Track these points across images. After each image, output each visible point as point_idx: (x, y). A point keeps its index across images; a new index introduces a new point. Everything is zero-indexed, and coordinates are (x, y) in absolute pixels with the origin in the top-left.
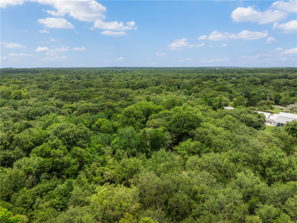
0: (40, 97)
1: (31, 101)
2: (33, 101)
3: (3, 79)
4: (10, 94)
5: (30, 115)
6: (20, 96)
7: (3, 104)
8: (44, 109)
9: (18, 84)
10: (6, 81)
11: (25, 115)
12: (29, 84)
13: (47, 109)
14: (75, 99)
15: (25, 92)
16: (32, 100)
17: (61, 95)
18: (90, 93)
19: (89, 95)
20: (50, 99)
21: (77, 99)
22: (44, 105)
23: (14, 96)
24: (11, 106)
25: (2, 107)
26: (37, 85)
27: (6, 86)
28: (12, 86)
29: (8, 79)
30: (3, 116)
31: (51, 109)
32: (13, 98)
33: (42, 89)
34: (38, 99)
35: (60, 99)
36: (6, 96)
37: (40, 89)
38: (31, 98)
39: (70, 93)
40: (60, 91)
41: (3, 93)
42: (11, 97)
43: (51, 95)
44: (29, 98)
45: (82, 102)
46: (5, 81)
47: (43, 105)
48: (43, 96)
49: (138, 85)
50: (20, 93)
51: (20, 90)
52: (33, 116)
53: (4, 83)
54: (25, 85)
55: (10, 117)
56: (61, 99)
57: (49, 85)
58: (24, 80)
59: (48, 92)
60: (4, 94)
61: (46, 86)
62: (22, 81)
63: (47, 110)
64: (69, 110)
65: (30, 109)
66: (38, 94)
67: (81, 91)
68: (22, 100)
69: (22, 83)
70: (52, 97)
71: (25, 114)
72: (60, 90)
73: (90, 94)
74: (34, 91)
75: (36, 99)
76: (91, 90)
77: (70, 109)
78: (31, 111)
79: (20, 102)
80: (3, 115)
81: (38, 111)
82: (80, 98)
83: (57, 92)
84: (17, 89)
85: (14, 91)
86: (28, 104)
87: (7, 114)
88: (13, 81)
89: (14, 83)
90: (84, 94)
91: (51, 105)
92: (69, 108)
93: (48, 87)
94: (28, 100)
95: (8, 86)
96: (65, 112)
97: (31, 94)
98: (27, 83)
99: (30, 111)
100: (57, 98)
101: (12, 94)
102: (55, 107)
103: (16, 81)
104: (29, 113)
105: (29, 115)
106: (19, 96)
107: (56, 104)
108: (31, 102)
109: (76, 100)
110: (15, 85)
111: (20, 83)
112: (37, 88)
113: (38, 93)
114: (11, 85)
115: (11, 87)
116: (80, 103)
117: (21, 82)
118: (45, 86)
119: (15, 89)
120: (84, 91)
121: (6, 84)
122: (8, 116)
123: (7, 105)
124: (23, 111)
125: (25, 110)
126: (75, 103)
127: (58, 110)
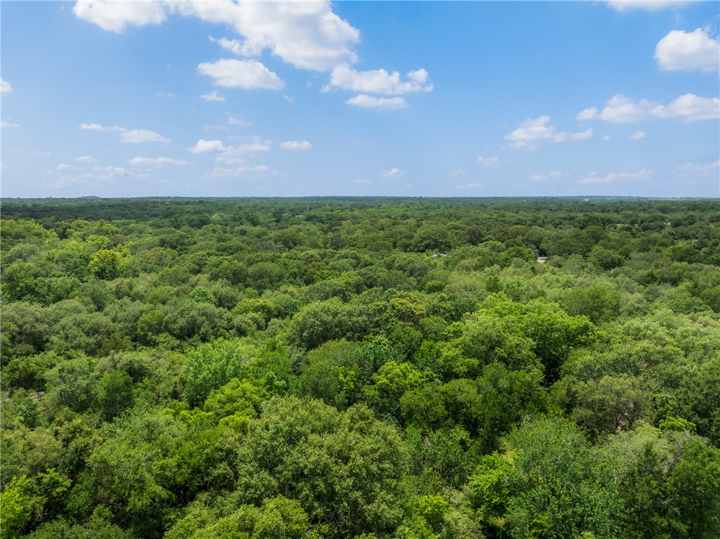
0: (167, 271)
1: (141, 284)
2: (147, 284)
3: (73, 223)
4: (87, 260)
5: (139, 330)
6: (114, 268)
7: (66, 291)
8: (182, 311)
9: (108, 234)
10: (82, 227)
11: (127, 328)
12: (134, 235)
13: (191, 314)
14: (266, 280)
15: (125, 256)
16: (144, 279)
17: (226, 268)
18: (310, 262)
19: (306, 271)
20: (194, 278)
21: (274, 282)
22: (178, 295)
23: (97, 268)
24: (88, 299)
25: (64, 301)
26: (156, 239)
27: (79, 239)
28: (93, 240)
29: (86, 222)
30: (61, 332)
31: (204, 314)
32: (93, 271)
33: (169, 249)
34: (162, 278)
35: (225, 280)
36: (76, 268)
37: (166, 247)
38: (142, 275)
39: (250, 263)
40: (221, 255)
41: (70, 259)
42: (89, 270)
43: (197, 267)
44: (135, 274)
45: (289, 291)
46: (78, 226)
47: (175, 297)
48: (174, 268)
49: (422, 242)
50: (113, 260)
51: (112, 251)
52: (150, 334)
53: (76, 232)
54: (125, 237)
55: (82, 333)
56: (227, 278)
57: (188, 238)
58: (124, 224)
59: (189, 259)
60: (73, 261)
61: (181, 241)
62: (118, 226)
63: (193, 317)
64: (256, 315)
65: (142, 312)
66: (160, 263)
67: (280, 257)
68: (118, 281)
69: (117, 232)
70: (199, 272)
71: (126, 324)
72: (219, 253)
73: (310, 265)
74: (149, 253)
75: (154, 277)
76: (312, 256)
77: (260, 313)
78: (145, 317)
79: (111, 285)
80: (63, 328)
81: (165, 319)
82: (280, 278)
83: (214, 259)
84: (104, 249)
85: (97, 254)
86: (132, 293)
87: (74, 325)
88: (96, 228)
89: (98, 232)
90: (293, 266)
91: (200, 298)
92: (256, 310)
93: (184, 244)
94: (135, 280)
95: (84, 240)
96: (246, 323)
97: (142, 262)
98: (130, 231)
99: (141, 315)
100: (214, 278)
101: (92, 262)
102: (213, 306)
103: (105, 227)
104: (139, 323)
105: (136, 329)
106: (109, 268)
107: (215, 294)
108: (141, 287)
109: (271, 282)
110: (101, 237)
111: (112, 232)
112: (156, 246)
113: (161, 259)
114: (90, 237)
115: (90, 242)
116: (284, 293)
117: (116, 229)
118: (177, 242)
119: (99, 247)
120: (289, 256)
121: (79, 233)
122: (76, 332)
123: (76, 295)
124: (121, 315)
125: (127, 312)
126: (268, 292)
127: (225, 316)
